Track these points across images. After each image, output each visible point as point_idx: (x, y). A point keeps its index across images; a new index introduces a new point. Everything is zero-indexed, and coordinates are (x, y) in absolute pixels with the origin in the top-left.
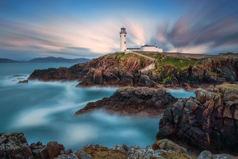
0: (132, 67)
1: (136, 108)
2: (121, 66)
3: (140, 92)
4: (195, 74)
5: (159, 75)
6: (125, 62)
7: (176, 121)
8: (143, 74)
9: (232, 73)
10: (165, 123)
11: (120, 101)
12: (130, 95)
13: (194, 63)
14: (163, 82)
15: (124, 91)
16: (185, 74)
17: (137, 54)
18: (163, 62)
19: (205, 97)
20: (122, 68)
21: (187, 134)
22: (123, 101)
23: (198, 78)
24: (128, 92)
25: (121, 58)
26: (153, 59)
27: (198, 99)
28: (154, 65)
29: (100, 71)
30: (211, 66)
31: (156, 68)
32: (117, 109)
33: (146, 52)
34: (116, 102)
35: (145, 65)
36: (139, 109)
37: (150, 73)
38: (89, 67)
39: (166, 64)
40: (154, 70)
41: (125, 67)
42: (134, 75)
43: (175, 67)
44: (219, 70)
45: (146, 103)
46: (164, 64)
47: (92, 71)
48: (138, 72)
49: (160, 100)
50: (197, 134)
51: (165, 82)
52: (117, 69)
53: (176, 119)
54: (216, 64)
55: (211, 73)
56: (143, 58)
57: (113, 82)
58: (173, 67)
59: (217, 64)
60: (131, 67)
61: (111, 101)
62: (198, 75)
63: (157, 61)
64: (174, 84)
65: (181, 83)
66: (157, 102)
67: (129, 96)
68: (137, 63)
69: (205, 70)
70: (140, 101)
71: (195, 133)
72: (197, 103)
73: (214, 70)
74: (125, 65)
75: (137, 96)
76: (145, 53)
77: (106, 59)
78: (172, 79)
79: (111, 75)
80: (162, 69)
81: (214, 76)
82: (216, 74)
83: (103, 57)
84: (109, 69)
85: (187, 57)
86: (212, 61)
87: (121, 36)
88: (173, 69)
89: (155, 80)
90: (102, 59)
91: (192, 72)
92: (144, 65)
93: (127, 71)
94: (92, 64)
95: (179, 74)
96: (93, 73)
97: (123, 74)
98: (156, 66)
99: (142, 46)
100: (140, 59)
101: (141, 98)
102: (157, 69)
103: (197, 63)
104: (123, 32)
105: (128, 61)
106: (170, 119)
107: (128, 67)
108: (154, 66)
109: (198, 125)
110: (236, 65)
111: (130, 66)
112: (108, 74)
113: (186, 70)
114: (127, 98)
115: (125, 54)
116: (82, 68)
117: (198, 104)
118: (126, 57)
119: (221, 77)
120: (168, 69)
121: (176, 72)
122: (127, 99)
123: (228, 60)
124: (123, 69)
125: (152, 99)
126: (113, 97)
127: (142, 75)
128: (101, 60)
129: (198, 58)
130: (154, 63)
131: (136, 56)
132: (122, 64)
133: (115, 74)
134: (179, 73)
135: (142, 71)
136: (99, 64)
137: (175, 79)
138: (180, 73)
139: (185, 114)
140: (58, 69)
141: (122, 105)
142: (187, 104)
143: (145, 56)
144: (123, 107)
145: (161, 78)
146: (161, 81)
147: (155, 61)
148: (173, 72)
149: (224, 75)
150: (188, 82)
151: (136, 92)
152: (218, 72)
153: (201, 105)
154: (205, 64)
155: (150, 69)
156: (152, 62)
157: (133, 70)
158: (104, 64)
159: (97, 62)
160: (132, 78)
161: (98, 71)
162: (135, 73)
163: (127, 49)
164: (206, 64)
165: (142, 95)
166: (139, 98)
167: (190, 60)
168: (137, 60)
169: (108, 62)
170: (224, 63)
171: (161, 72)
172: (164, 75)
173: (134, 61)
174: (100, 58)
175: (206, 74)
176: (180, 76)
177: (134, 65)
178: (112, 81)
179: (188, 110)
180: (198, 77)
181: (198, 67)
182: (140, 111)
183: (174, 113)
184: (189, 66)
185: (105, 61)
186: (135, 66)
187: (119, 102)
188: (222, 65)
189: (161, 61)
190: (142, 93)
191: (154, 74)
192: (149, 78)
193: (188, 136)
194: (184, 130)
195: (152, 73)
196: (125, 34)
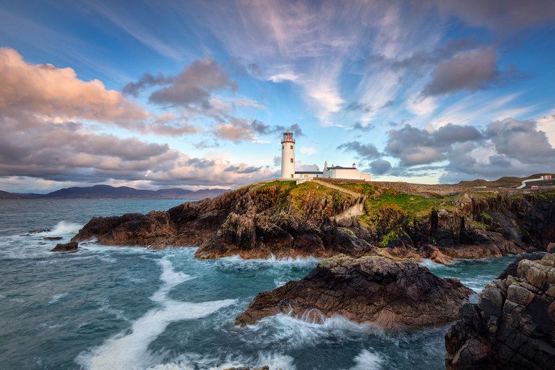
0: (316, 212)
1: (369, 305)
2: (293, 208)
3: (370, 268)
4: (446, 226)
5: (374, 227)
6: (301, 201)
7: (493, 329)
8: (340, 225)
9: (511, 223)
10: (466, 334)
11: (330, 289)
12: (351, 273)
13: (439, 204)
14: (383, 242)
15: (336, 266)
16: (426, 227)
17: (322, 183)
18: (379, 201)
19: (547, 276)
20: (294, 213)
21: (523, 356)
22: (337, 287)
23: (452, 234)
24: (346, 267)
25: (292, 193)
26: (356, 195)
27: (530, 281)
28: (361, 206)
29: (251, 221)
30: (472, 209)
31: (367, 213)
32: (329, 308)
33: (341, 180)
34: (322, 290)
35: (343, 208)
36: (375, 305)
37: (354, 224)
38: (214, 209)
39: (386, 205)
40: (362, 217)
41: (301, 211)
42: (322, 228)
43: (402, 211)
44: (487, 216)
45: (386, 291)
46: (380, 205)
47: (233, 220)
48: (329, 221)
49: (413, 283)
50: (547, 354)
51: (387, 243)
52: (286, 216)
53: (493, 325)
54: (480, 205)
55: (474, 224)
56: (336, 192)
57: (279, 245)
58: (399, 211)
59: (482, 206)
60: (313, 211)
61: (309, 290)
62: (452, 228)
63: (365, 198)
64: (406, 246)
65: (421, 245)
66: (410, 289)
67: (348, 276)
68: (326, 202)
69: (463, 217)
70: (374, 287)
71: (543, 351)
72: (529, 290)
73: (479, 219)
74: (301, 207)
75: (365, 275)
76: (337, 182)
77: (255, 193)
78: (399, 236)
79: (274, 228)
80: (379, 216)
81: (481, 229)
82: (483, 226)
83: (247, 190)
84: (265, 214)
85: (421, 190)
86: (472, 199)
87: (283, 147)
88: (399, 216)
89: (368, 240)
90: (245, 193)
91: (437, 222)
92: (339, 207)
93: (307, 220)
94: (221, 204)
95: (413, 226)
96: (235, 225)
97: (300, 226)
98: (365, 208)
99: (329, 169)
100: (331, 194)
101: (375, 280)
102: (368, 215)
103: (444, 203)
104: (288, 140)
105: (308, 199)
106: (476, 326)
107: (308, 211)
108: (361, 209)
109: (542, 335)
110: (515, 208)
111: (312, 209)
112: (266, 227)
113: (425, 218)
114: (346, 280)
115: (297, 184)
116: (197, 212)
117: (533, 292)
118: (303, 190)
119: (494, 231)
120: (389, 216)
121: (407, 222)
122: (345, 284)
123: (499, 198)
124: (298, 215)
125: (398, 282)
126: (312, 279)
127: (339, 229)
128: (242, 195)
129: (442, 193)
130: (360, 203)
131: (322, 187)
132: (294, 204)
133: (282, 227)
134: (412, 223)
135: (338, 219)
136: (239, 203)
137: (406, 237)
138: (415, 223)
139: (510, 313)
140: (149, 215)
141: (338, 297)
142: (510, 292)
143: (341, 189)
144: (340, 303)
145: (379, 234)
146: (379, 240)
147: (362, 199)
148: (400, 222)
149: (498, 226)
150: (432, 242)
151: (363, 268)
152: (487, 222)
153: (540, 292)
154: (460, 205)
155: (355, 214)
156: (356, 201)
157: (319, 218)
158: (249, 203)
159: (232, 200)
160: (320, 235)
161: (247, 221)
162: (324, 223)
163: (296, 173)
164: (462, 205)
165: (377, 274)
166: (370, 281)
167: (427, 196)
168: (326, 197)
169: (260, 200)
170: (494, 203)
171: (376, 222)
172: (384, 228)
173: (320, 200)
174: (239, 191)
175: (466, 226)
176: (416, 229)
177: (321, 207)
178: (277, 242)
179: (516, 305)
180: (452, 231)
181: (450, 212)
182: (378, 310)
183: (482, 313)
184: (430, 210)
185: (253, 198)
186: (323, 208)
187: (328, 291)
188: (491, 206)
189: (372, 199)
190: (375, 270)
191: (364, 225)
192: (356, 234)
193: (524, 360)
194: (514, 348)
195: (359, 224)
196: (292, 144)
